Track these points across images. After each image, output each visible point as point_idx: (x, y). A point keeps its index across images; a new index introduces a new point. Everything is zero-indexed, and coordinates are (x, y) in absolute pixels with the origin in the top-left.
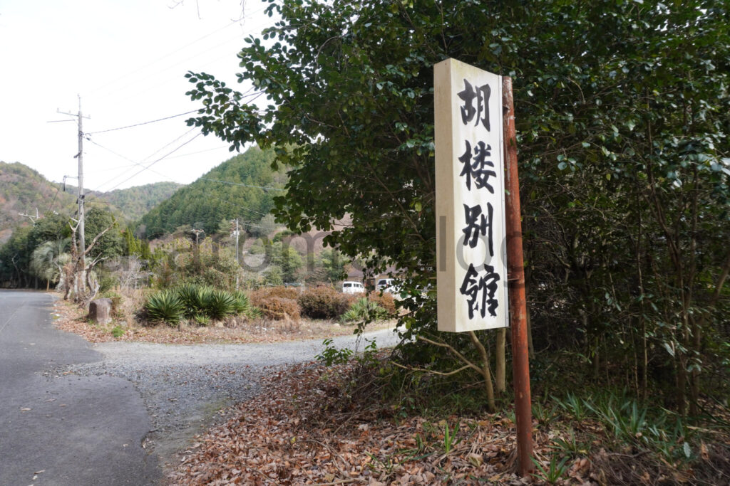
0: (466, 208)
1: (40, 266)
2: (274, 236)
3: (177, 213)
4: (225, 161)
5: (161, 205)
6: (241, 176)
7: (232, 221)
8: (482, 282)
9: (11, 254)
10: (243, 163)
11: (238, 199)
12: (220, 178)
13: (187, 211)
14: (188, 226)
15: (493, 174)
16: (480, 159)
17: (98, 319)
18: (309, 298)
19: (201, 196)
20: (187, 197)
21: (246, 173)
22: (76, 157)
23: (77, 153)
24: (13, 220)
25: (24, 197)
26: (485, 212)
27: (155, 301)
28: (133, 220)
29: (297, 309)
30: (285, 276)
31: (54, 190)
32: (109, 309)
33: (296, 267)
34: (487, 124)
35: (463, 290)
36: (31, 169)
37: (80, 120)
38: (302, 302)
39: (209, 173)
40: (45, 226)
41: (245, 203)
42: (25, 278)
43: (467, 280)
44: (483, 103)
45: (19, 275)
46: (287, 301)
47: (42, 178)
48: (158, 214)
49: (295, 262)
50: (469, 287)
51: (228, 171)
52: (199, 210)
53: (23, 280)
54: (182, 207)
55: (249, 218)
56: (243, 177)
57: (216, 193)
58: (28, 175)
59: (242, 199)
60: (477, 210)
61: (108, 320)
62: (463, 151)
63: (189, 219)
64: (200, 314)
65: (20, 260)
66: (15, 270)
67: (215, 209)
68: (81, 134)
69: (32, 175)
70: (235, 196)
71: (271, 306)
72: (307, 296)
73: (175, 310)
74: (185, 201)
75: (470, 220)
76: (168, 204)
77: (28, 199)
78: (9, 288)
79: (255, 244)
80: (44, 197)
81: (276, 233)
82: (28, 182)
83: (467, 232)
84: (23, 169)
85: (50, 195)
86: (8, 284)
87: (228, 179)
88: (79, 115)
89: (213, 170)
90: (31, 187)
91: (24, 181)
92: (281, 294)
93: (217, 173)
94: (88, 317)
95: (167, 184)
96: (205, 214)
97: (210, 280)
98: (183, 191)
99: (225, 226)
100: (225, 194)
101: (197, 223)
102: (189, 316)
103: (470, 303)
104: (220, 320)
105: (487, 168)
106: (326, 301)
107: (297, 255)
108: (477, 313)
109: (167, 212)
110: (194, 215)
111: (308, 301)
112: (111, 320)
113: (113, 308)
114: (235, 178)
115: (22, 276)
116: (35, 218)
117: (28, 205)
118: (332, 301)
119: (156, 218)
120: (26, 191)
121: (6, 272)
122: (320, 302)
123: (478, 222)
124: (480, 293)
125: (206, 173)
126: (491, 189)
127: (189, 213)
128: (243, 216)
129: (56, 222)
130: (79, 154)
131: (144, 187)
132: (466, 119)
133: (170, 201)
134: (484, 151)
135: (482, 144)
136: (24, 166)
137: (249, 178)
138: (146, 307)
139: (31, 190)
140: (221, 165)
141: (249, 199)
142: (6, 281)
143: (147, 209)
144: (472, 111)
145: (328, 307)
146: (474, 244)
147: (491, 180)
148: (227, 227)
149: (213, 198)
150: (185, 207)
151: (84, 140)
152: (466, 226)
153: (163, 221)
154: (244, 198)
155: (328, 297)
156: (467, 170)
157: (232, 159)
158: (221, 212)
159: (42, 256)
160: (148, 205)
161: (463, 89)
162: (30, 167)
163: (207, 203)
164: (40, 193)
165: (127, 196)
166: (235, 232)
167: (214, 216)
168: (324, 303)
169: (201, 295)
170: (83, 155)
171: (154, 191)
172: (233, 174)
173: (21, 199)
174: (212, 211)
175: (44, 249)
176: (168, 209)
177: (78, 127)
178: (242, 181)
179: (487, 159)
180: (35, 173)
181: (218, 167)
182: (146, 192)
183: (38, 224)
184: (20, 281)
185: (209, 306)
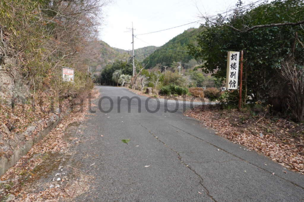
0: (231, 72)
1: (116, 78)
2: (194, 68)
3: (156, 59)
4: (174, 37)
5: (150, 56)
6: (181, 43)
7: (178, 63)
8: (233, 83)
9: (105, 74)
10: (182, 38)
11: (180, 53)
12: (172, 44)
13: (160, 58)
14: (160, 64)
15: (236, 67)
16: (234, 65)
17: (149, 93)
18: (207, 92)
19: (165, 52)
20: (160, 52)
21: (183, 42)
22: (132, 43)
23: (132, 42)
24: (101, 62)
25: (104, 53)
26: (234, 73)
27: (163, 89)
28: (140, 62)
29: (203, 95)
30: (198, 84)
31: (113, 50)
32: (151, 90)
33: (203, 81)
34: (236, 60)
35: (229, 84)
36: (105, 43)
37: (133, 31)
38: (205, 92)
39: (168, 42)
40: (116, 64)
41: (183, 55)
42: (110, 82)
43: (230, 82)
44: (235, 57)
45: (108, 81)
46: (200, 92)
47: (109, 46)
48: (149, 59)
49: (202, 79)
50: (230, 83)
51: (176, 41)
52: (164, 58)
53: (109, 83)
54: (158, 57)
55: (184, 61)
56: (182, 44)
57: (171, 50)
58: (105, 45)
59: (181, 53)
60: (233, 72)
61: (151, 93)
62: (231, 64)
63: (160, 61)
64: (175, 93)
65: (108, 76)
66: (106, 79)
67: (171, 57)
68: (133, 35)
69: (106, 45)
70: (179, 52)
71: (195, 93)
72: (207, 91)
73: (169, 92)
74: (159, 54)
75: (232, 74)
76: (153, 55)
77: (105, 54)
78: (105, 85)
79: (186, 71)
80: (110, 53)
81: (194, 67)
82: (105, 48)
83: (231, 76)
84: (103, 43)
85: (112, 52)
86: (104, 84)
87: (176, 45)
88: (133, 29)
89: (170, 41)
90: (106, 49)
91: (103, 47)
92: (198, 90)
93: (172, 42)
94: (146, 92)
95: (152, 47)
96: (166, 59)
97: (177, 84)
98: (159, 50)
99: (174, 64)
100: (175, 51)
101: (164, 63)
102: (172, 93)
103: (231, 85)
104: (181, 95)
105: (235, 66)
106: (213, 93)
107: (203, 76)
108: (231, 87)
109: (152, 58)
110: (163, 60)
111: (207, 93)
112: (152, 94)
113: (152, 90)
114: (179, 44)
115: (109, 82)
116: (112, 62)
117: (105, 56)
118: (215, 93)
119: (148, 61)
120: (104, 51)
121: (104, 80)
122: (211, 93)
123: (233, 74)
124: (232, 84)
125: (167, 42)
126: (236, 69)
127: (161, 59)
128: (182, 60)
129: (119, 63)
130: (133, 42)
131: (143, 48)
132: (232, 60)
133: (154, 54)
134: (235, 64)
135: (235, 63)
136: (103, 42)
137: (184, 44)
138: (161, 91)
139: (106, 50)
140: (173, 39)
141: (184, 53)
142: (103, 83)
143: (144, 57)
144: (233, 58)
145: (214, 95)
146: (232, 77)
147: (236, 68)
148: (175, 64)
149: (170, 52)
150: (159, 56)
151: (134, 37)
152: (231, 75)
153: (151, 62)
154: (182, 52)
155: (214, 92)
156: (232, 67)
157: (177, 36)
158: (173, 58)
159: (116, 75)
160: (144, 55)
161: (232, 55)
162: (105, 42)
163: (167, 55)
164: (109, 52)
165: (137, 52)
166: (179, 67)
167: (170, 60)
168: (212, 94)
169: (175, 88)
170: (134, 42)
171: (147, 50)
172: (178, 42)
173: (103, 54)
174: (169, 58)
175: (116, 73)
176: (152, 57)
177: (132, 33)
178: (181, 45)
179: (235, 65)
180: (107, 44)
181: (172, 40)
182: (144, 50)
183: (114, 64)
184: (108, 83)
185: (178, 91)
